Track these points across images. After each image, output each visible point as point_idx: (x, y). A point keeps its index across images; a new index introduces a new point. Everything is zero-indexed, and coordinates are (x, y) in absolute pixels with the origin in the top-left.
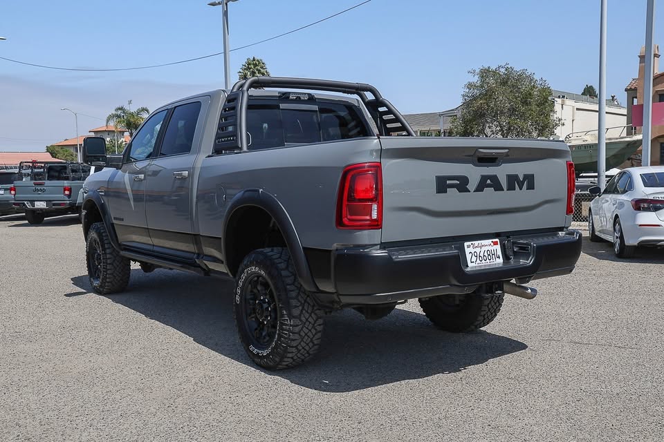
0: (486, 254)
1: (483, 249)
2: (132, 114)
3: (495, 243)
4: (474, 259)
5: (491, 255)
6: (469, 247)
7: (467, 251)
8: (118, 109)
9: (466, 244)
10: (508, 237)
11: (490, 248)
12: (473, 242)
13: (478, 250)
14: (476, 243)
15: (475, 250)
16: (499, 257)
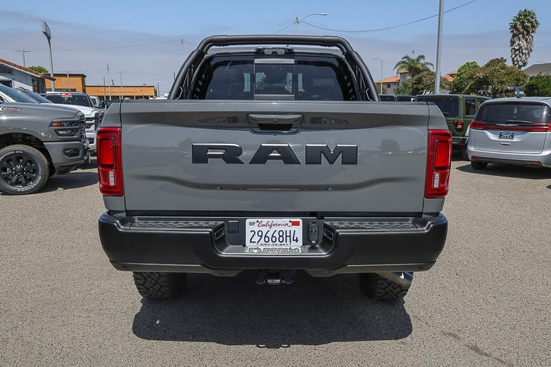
0: (276, 235)
1: (274, 229)
2: (413, 61)
3: (297, 224)
4: (256, 238)
5: (283, 236)
6: (251, 224)
7: (248, 228)
8: (405, 58)
9: (248, 221)
10: (322, 218)
11: (284, 228)
12: (260, 220)
13: (265, 230)
14: (265, 221)
15: (261, 228)
16: (297, 240)
